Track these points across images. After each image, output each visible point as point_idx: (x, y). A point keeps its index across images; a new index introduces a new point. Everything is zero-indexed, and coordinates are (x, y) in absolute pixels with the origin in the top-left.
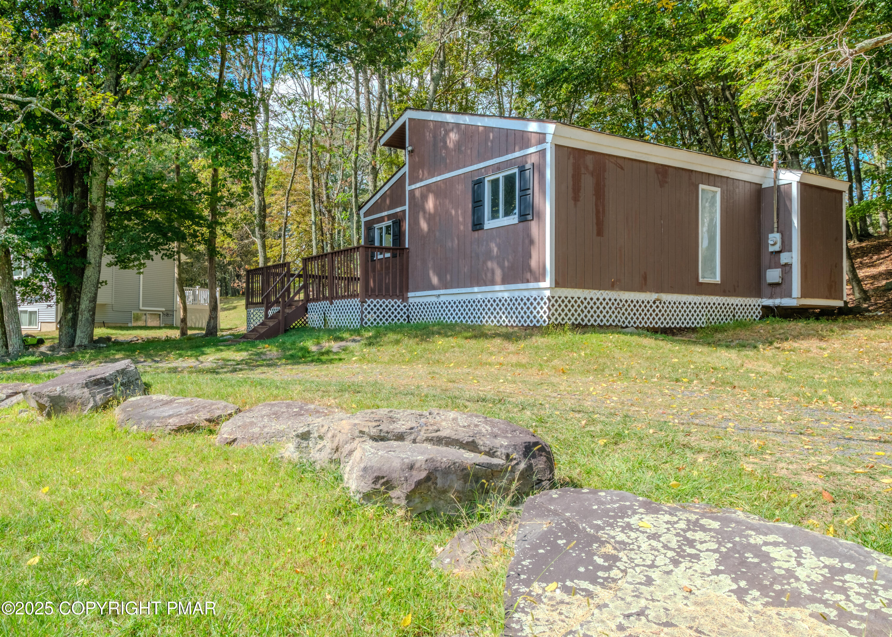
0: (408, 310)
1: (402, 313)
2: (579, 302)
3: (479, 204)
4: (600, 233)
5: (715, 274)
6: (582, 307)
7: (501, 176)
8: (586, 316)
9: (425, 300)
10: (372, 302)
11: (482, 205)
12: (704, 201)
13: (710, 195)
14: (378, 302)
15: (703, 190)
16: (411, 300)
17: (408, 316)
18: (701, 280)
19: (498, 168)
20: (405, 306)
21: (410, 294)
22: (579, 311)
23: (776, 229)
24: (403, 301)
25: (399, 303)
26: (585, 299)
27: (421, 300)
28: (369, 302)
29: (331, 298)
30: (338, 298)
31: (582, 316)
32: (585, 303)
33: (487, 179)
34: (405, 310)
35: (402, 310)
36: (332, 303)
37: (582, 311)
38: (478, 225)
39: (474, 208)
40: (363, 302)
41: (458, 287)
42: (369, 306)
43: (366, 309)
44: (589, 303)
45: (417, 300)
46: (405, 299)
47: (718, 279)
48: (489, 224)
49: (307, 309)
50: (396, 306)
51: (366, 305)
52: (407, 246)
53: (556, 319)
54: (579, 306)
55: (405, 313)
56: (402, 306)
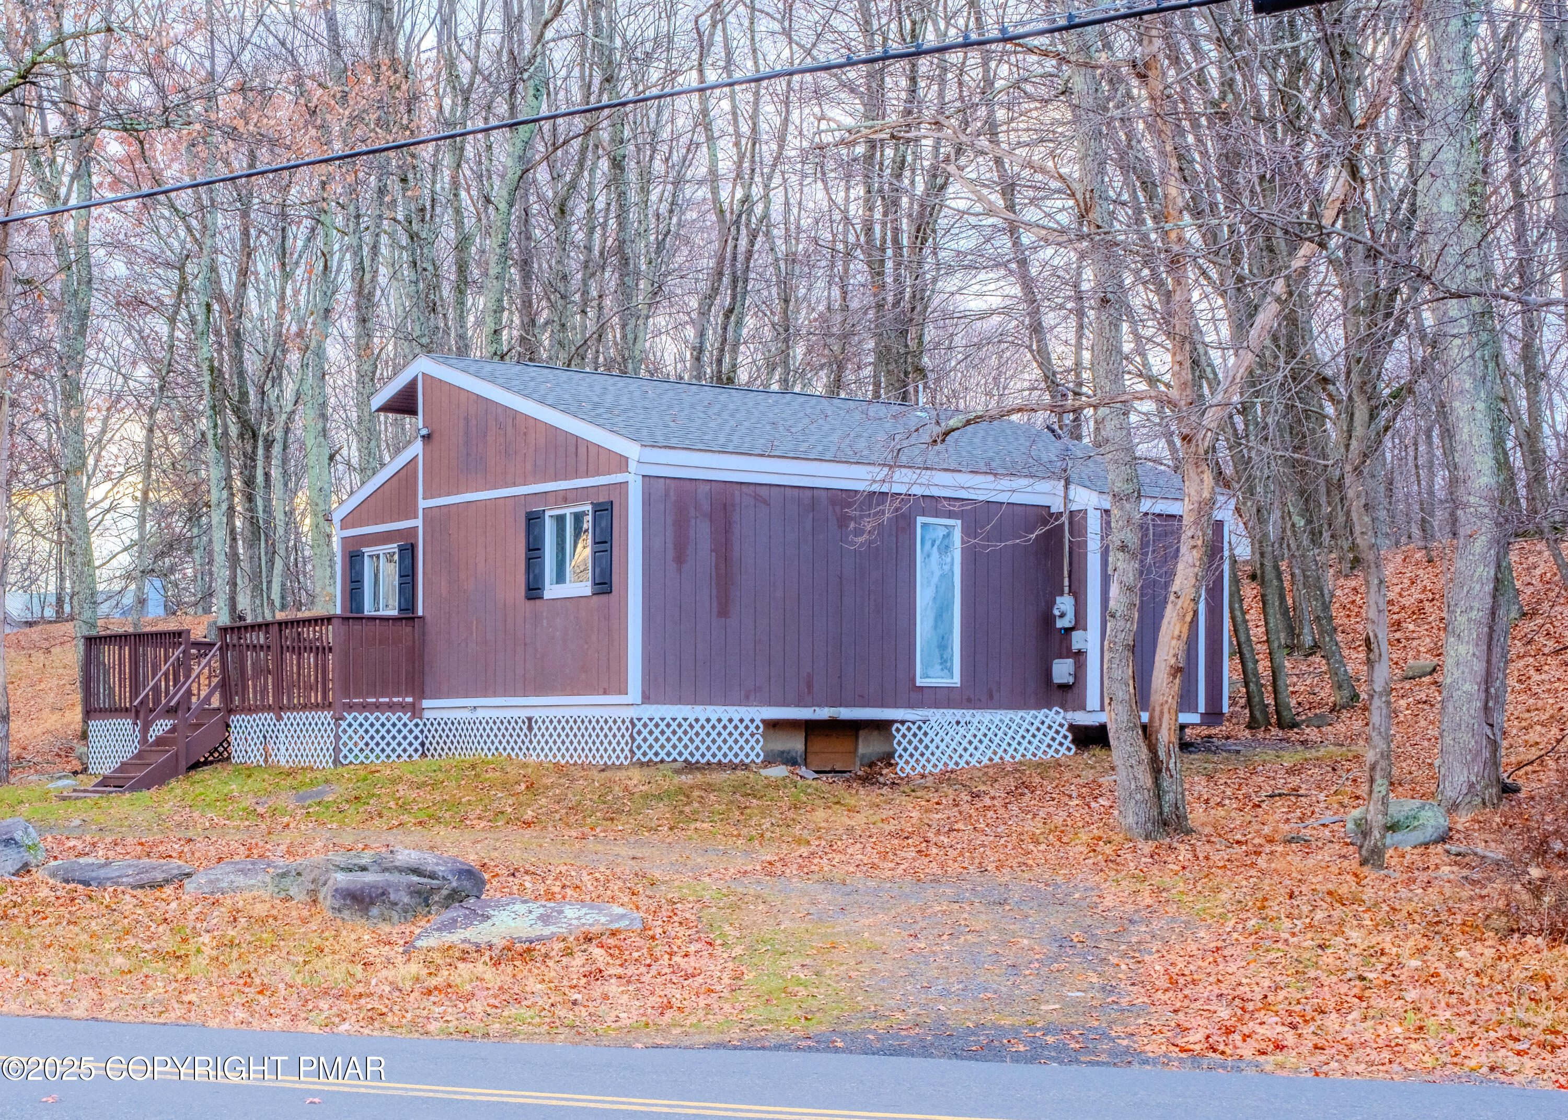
0: (422, 732)
1: (411, 738)
2: (685, 725)
3: (536, 553)
4: (724, 612)
5: (950, 670)
6: (691, 733)
7: (568, 512)
8: (697, 748)
9: (452, 715)
10: (355, 719)
11: (541, 557)
12: (928, 544)
13: (941, 532)
14: (366, 719)
15: (924, 525)
16: (427, 714)
17: (422, 744)
18: (919, 682)
19: (565, 497)
20: (417, 725)
21: (426, 703)
22: (686, 740)
23: (1066, 589)
24: (413, 716)
25: (405, 719)
26: (697, 720)
27: (445, 715)
28: (350, 718)
29: (279, 709)
30: (293, 708)
31: (692, 747)
32: (697, 727)
33: (548, 514)
34: (416, 732)
35: (411, 731)
36: (279, 718)
37: (691, 740)
38: (534, 591)
39: (529, 559)
40: (338, 719)
41: (505, 694)
42: (350, 725)
43: (345, 731)
44: (703, 727)
45: (438, 714)
46: (415, 711)
47: (956, 680)
48: (551, 591)
49: (228, 726)
50: (399, 725)
51: (344, 725)
52: (420, 613)
53: (645, 754)
54: (685, 733)
55: (416, 738)
56: (411, 725)
